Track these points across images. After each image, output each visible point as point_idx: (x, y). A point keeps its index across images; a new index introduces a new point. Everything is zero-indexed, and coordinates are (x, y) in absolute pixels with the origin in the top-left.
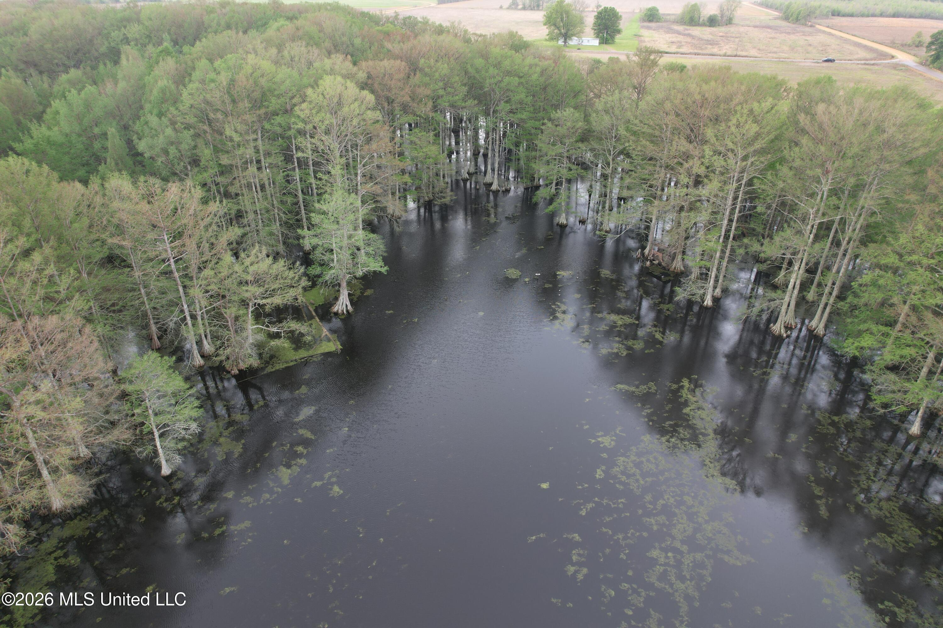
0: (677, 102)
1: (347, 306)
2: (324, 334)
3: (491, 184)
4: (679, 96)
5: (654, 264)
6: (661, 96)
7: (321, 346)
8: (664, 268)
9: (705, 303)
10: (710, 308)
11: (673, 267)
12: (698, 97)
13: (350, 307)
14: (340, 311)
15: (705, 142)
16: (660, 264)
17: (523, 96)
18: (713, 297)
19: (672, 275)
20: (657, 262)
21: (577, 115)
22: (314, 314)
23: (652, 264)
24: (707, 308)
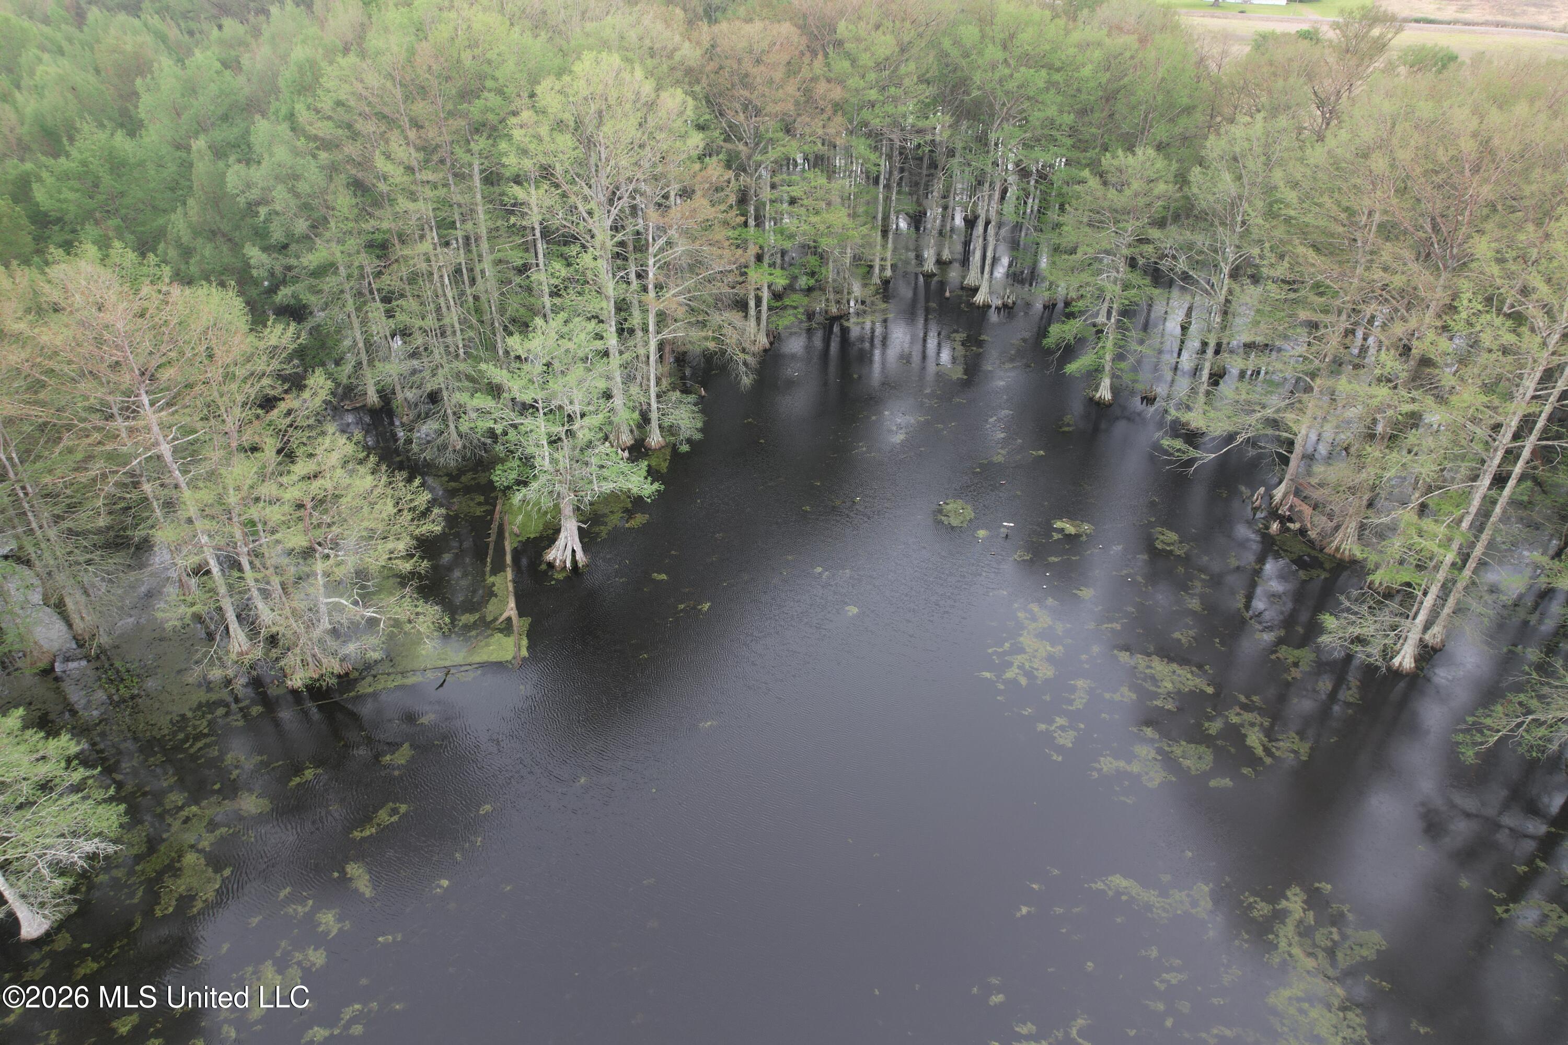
0: (1405, 156)
1: (574, 551)
2: (505, 615)
3: (975, 290)
4: (1417, 139)
5: (1288, 529)
6: (1367, 135)
7: (487, 645)
8: (1311, 543)
9: (1396, 661)
10: (1407, 675)
11: (1334, 545)
12: (1468, 146)
13: (580, 555)
14: (558, 563)
15: (1463, 264)
16: (1303, 532)
17: (1052, 111)
18: (1423, 645)
19: (1327, 566)
20: (1298, 525)
21: (1160, 164)
22: (509, 559)
23: (1284, 530)
24: (1397, 674)
